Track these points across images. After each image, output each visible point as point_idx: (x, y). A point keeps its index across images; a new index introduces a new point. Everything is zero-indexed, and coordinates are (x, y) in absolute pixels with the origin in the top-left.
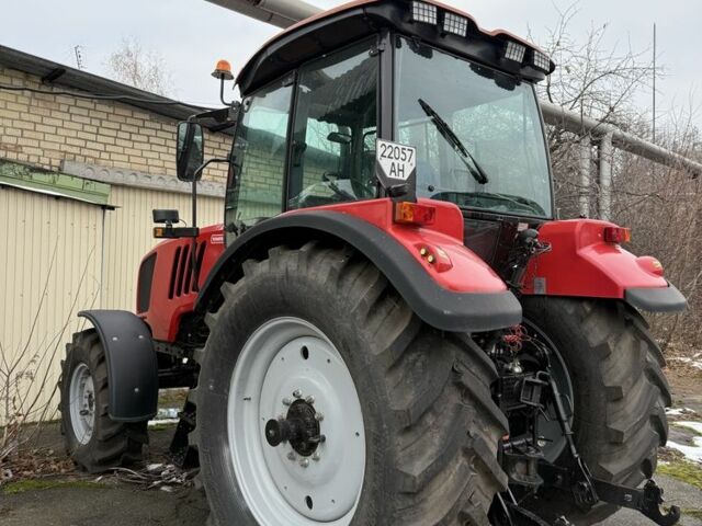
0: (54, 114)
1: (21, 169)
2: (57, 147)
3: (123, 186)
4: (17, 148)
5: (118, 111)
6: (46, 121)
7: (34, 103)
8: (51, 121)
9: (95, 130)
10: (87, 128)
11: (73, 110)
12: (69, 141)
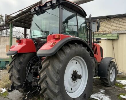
0: (111, 23)
1: (101, 35)
2: (112, 29)
3: (121, 34)
4: (105, 31)
5: (123, 19)
6: (110, 25)
7: (108, 23)
8: (111, 25)
9: (118, 24)
10: (117, 24)
11: (114, 22)
12: (114, 27)
